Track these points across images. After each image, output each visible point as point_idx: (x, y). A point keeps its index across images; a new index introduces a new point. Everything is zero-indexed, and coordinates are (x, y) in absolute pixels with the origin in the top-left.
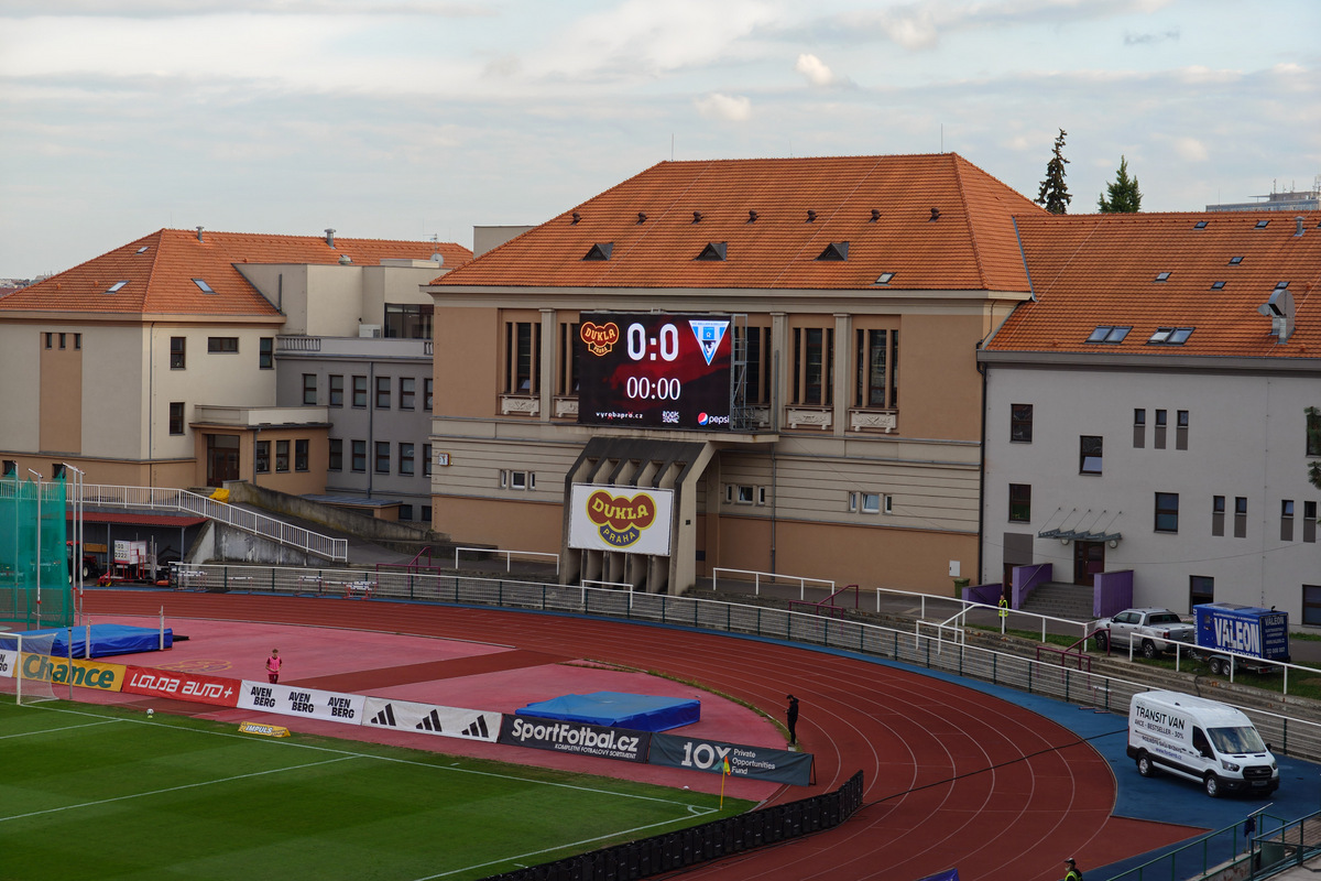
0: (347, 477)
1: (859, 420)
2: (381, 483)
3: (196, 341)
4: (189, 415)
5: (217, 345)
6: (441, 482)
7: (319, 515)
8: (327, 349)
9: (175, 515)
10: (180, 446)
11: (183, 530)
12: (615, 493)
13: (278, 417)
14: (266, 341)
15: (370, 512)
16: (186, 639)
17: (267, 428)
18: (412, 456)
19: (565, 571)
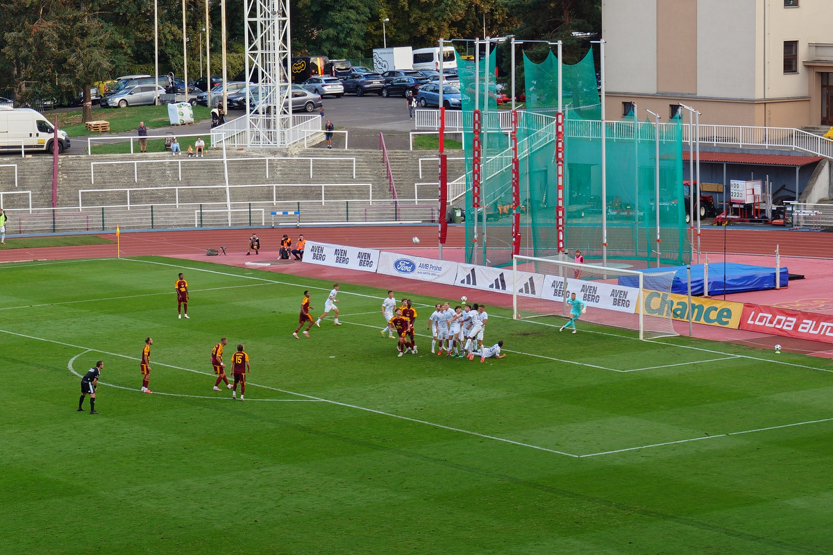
4: (803, 54)
9: (789, 154)
11: (798, 169)
16: (802, 277)
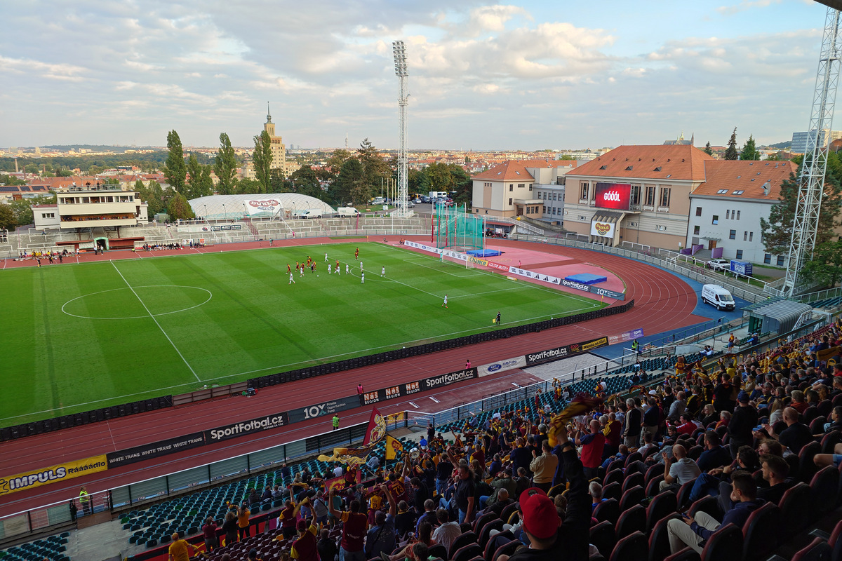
0: (546, 215)
1: (660, 209)
2: (554, 216)
3: (515, 185)
4: (513, 201)
5: (519, 186)
6: (565, 218)
7: (539, 223)
8: (543, 187)
9: (508, 223)
10: (511, 207)
11: (510, 226)
12: (601, 223)
13: (532, 202)
14: (531, 185)
15: (550, 223)
17: (529, 204)
18: (560, 211)
19: (590, 240)
